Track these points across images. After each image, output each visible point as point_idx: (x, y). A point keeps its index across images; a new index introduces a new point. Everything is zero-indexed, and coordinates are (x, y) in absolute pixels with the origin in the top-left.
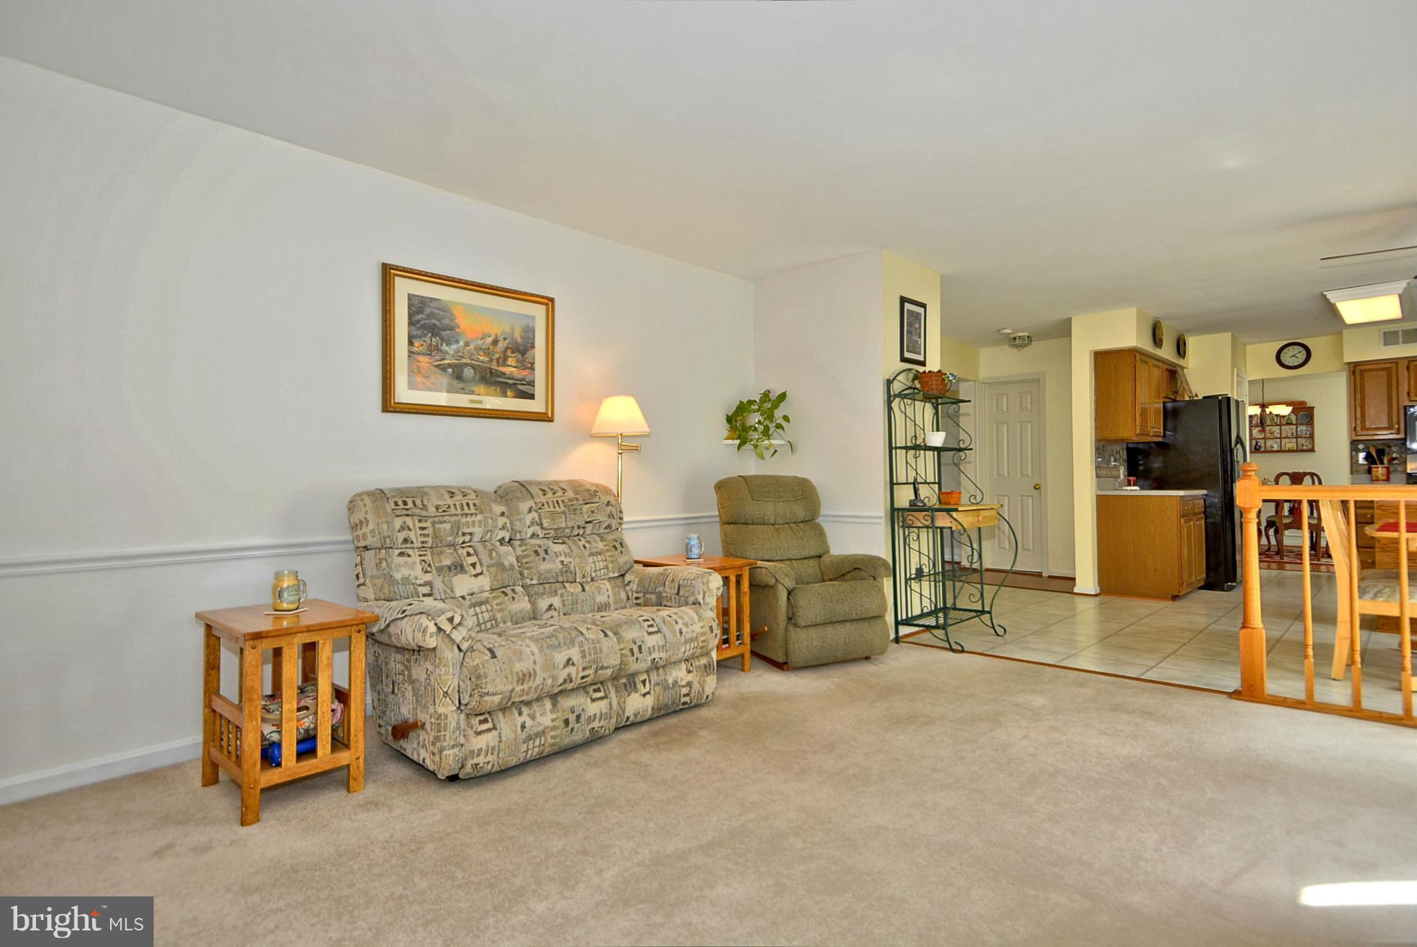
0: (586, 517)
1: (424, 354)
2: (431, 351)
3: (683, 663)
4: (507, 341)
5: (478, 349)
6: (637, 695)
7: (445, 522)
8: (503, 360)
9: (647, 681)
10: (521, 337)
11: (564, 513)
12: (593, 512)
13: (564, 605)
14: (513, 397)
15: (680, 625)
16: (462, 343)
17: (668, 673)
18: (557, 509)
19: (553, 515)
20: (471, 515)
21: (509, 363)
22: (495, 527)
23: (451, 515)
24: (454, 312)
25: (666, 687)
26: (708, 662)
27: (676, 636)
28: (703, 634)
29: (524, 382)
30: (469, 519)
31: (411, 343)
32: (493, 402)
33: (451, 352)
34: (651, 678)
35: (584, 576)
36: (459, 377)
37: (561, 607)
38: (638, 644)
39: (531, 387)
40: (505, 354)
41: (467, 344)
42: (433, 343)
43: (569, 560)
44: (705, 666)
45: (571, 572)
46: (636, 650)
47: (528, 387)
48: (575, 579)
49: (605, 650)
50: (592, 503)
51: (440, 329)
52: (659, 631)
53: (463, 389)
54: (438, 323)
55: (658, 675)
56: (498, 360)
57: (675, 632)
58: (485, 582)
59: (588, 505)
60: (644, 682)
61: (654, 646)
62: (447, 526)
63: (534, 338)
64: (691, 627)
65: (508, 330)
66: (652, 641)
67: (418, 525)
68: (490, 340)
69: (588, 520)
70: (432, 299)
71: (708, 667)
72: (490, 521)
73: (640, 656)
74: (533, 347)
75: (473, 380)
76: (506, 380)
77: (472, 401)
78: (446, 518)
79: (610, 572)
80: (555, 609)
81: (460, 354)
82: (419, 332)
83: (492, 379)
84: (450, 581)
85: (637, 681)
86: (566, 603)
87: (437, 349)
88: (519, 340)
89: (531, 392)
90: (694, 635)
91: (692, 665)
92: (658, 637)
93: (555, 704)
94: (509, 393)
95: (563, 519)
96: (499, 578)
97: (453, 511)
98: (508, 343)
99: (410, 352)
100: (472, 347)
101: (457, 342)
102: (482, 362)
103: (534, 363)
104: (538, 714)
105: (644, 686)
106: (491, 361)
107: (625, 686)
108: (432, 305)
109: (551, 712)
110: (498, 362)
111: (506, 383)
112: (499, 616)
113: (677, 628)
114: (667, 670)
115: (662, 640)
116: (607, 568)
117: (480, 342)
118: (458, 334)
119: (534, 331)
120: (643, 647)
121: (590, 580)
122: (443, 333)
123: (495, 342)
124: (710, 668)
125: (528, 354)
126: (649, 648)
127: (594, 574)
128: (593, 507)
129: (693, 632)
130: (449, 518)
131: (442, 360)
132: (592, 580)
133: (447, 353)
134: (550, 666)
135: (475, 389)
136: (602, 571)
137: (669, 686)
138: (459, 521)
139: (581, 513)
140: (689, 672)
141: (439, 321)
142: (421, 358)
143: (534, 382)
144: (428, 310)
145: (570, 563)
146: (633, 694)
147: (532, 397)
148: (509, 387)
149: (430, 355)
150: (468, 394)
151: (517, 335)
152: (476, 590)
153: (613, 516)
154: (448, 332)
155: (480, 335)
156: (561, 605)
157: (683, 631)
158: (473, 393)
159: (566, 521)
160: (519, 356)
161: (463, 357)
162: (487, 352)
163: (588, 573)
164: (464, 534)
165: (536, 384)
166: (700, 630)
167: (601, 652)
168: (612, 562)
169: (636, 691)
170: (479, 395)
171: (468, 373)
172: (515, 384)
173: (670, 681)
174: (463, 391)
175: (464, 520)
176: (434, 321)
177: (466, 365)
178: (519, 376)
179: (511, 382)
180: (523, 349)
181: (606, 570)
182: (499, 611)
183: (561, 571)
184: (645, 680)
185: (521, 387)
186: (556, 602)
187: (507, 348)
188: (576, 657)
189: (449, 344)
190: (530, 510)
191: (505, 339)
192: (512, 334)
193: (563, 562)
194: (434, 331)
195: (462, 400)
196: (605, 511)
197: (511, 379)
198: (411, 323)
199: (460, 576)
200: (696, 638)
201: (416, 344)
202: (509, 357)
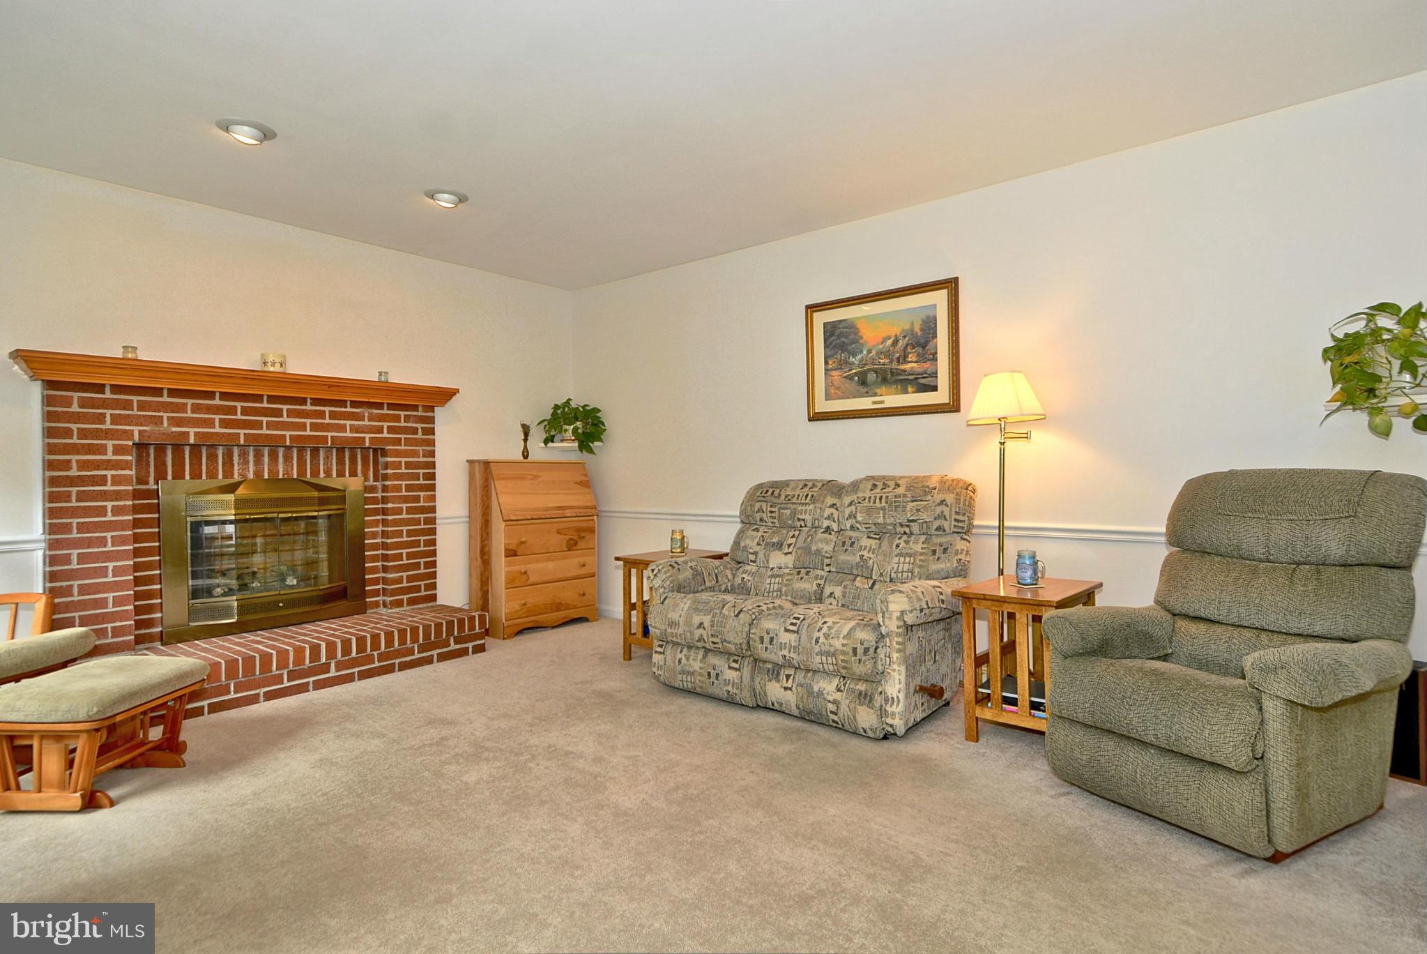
0: (909, 515)
1: (835, 370)
2: (841, 365)
3: (838, 678)
4: (907, 339)
5: (879, 353)
6: (777, 684)
7: (787, 508)
8: (903, 358)
9: (792, 677)
10: (922, 330)
11: (883, 509)
12: (918, 510)
13: (844, 596)
14: (914, 392)
15: (821, 634)
16: (865, 352)
17: (815, 680)
18: (878, 504)
19: (869, 511)
20: (806, 504)
21: (910, 360)
22: (822, 516)
23: (793, 503)
24: (858, 326)
25: (810, 693)
26: (866, 690)
27: (811, 643)
28: (844, 653)
29: (925, 375)
30: (804, 508)
31: (826, 363)
32: (894, 400)
33: (857, 363)
34: (797, 676)
35: (881, 575)
36: (863, 383)
37: (841, 597)
38: (771, 635)
39: (934, 379)
40: (905, 352)
41: (869, 351)
42: (843, 358)
43: (871, 555)
44: (860, 694)
45: (867, 568)
46: (766, 639)
47: (930, 379)
48: (871, 575)
49: (728, 626)
50: (922, 501)
51: (847, 345)
52: (797, 632)
53: (867, 392)
54: (846, 340)
55: (805, 677)
56: (898, 359)
57: (812, 638)
58: (789, 560)
59: (915, 503)
60: (788, 677)
61: (786, 644)
62: (788, 512)
63: (936, 327)
64: (831, 641)
65: (907, 327)
66: (786, 638)
67: (769, 509)
68: (889, 342)
69: (911, 518)
70: (841, 321)
71: (863, 696)
72: (819, 511)
73: (769, 647)
74: (935, 336)
75: (875, 383)
76: (906, 377)
77: (875, 403)
78: (789, 506)
79: (915, 577)
80: (835, 598)
81: (864, 362)
82: (832, 352)
83: (892, 378)
84: (769, 555)
85: (782, 673)
86: (847, 595)
87: (846, 362)
88: (919, 333)
89: (932, 384)
90: (832, 650)
91: (845, 685)
92: (793, 637)
93: (705, 656)
94: (910, 389)
95: (881, 515)
96: (801, 559)
97: (794, 500)
98: (909, 340)
99: (825, 370)
100: (874, 352)
101: (862, 352)
102: (884, 365)
103: (936, 353)
104: (691, 658)
105: (787, 680)
106: (891, 362)
107: (768, 671)
108: (841, 326)
109: (701, 661)
110: (898, 362)
111: (907, 379)
112: (784, 589)
113: (816, 635)
114: (816, 677)
115: (795, 641)
116: (912, 572)
117: (881, 346)
118: (862, 345)
119: (936, 320)
120: (775, 640)
121: (888, 580)
122: (849, 347)
123: (895, 342)
124: (865, 698)
125: (930, 345)
126: (781, 643)
127: (893, 575)
128: (921, 505)
129: (831, 646)
130: (791, 505)
131: (850, 370)
132: (891, 580)
133: (853, 363)
134: (688, 623)
135: (878, 391)
136: (905, 574)
137: (812, 693)
138: (796, 509)
139: (903, 511)
140: (839, 690)
141: (846, 337)
142: (834, 373)
143: (936, 373)
144: (838, 332)
145: (870, 558)
146: (773, 681)
147: (935, 388)
148: (910, 384)
149: (841, 369)
150: (871, 396)
151: (917, 329)
152: (783, 566)
153: (945, 517)
154: (854, 345)
155: (880, 341)
156: (840, 596)
157: (820, 641)
158: (875, 395)
159: (884, 517)
160: (920, 350)
161: (866, 364)
162: (888, 354)
163: (887, 572)
164: (799, 520)
165: (939, 375)
166: (840, 647)
167: (725, 627)
168: (920, 567)
169: (778, 681)
170: (881, 395)
171: (871, 377)
172: (916, 379)
173: (816, 689)
174: (867, 394)
175: (800, 508)
176: (842, 339)
177: (869, 370)
178: (921, 370)
179: (911, 377)
180: (922, 340)
181: (910, 574)
182: (786, 585)
183: (857, 564)
184: (790, 675)
185: (922, 381)
186: (838, 591)
187: (907, 345)
188: (706, 624)
189: (854, 355)
190: (850, 504)
191: (905, 337)
192: (912, 330)
193: (863, 556)
194: (843, 348)
195: (865, 403)
196: (934, 511)
197: (912, 374)
198: (827, 345)
199: (778, 553)
200: (834, 655)
201: (830, 363)
202: (909, 353)
